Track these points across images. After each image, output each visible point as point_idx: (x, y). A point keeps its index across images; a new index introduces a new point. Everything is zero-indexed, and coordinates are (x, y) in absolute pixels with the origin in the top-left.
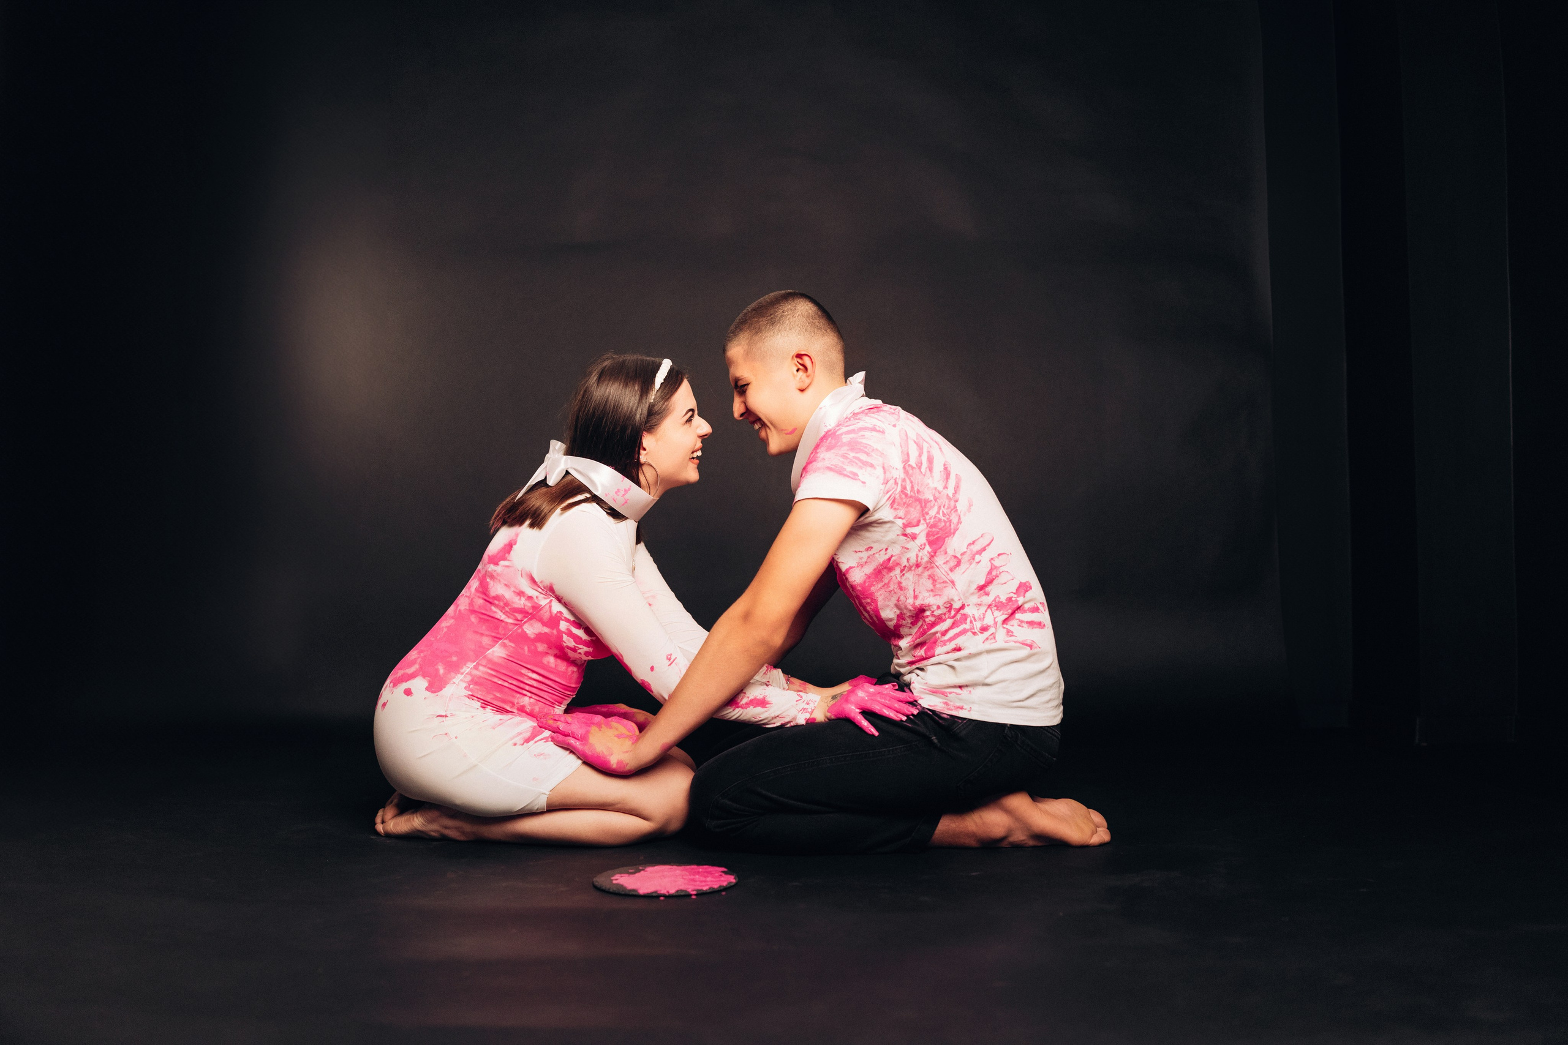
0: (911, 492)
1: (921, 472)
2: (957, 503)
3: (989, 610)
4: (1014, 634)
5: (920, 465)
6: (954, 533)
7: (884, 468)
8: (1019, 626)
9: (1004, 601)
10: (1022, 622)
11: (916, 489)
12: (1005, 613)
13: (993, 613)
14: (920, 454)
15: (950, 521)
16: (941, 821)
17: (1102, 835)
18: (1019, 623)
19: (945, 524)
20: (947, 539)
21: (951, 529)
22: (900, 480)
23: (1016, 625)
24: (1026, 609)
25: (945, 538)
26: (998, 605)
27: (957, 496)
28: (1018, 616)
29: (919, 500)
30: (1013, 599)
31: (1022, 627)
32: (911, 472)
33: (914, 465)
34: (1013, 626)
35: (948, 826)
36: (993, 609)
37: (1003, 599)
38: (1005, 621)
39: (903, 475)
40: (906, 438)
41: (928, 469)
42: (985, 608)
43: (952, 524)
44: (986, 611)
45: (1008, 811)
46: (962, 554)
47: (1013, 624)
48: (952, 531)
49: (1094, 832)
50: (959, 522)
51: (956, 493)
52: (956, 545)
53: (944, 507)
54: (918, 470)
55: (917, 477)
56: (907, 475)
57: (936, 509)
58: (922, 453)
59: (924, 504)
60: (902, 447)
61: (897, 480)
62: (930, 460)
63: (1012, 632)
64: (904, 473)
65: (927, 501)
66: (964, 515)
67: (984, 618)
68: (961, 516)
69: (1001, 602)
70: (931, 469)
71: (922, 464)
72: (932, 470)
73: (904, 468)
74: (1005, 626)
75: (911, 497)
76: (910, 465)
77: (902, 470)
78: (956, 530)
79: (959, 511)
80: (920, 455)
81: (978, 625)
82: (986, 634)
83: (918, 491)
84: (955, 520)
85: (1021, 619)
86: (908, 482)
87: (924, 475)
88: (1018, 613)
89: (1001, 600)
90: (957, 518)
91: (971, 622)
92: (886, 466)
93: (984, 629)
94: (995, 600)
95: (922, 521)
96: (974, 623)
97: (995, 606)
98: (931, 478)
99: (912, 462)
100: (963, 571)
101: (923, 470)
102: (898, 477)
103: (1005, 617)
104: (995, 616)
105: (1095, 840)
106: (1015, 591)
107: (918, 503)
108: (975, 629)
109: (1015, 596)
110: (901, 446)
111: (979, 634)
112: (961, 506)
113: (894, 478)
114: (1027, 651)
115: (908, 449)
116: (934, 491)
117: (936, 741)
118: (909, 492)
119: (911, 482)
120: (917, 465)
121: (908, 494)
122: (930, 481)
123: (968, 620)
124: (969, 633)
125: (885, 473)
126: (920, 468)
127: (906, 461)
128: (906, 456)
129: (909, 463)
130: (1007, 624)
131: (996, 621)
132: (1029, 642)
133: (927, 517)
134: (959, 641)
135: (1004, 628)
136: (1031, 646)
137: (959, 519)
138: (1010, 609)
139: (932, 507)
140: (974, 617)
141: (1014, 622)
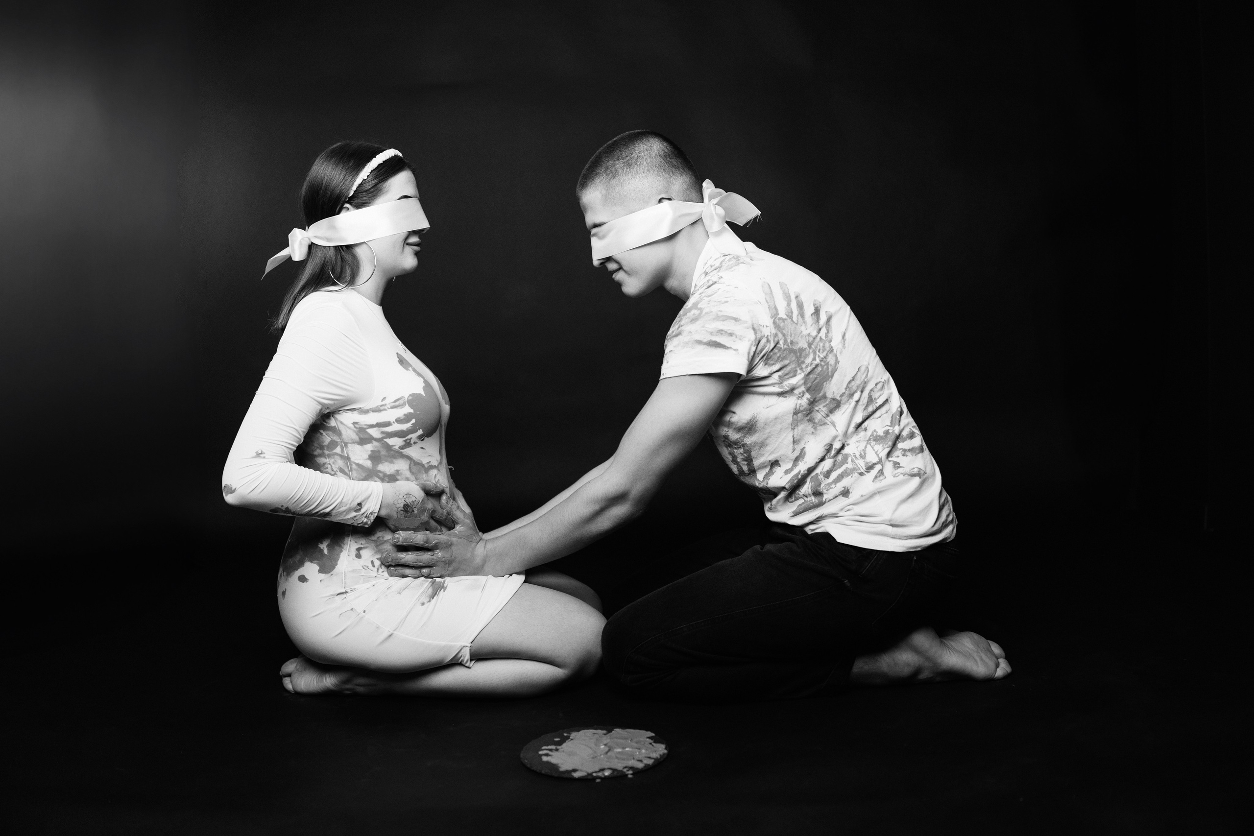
0: (784, 345)
1: (794, 322)
2: (831, 343)
3: (869, 446)
4: (901, 465)
5: (790, 314)
6: (832, 376)
7: (754, 329)
8: (904, 455)
9: (882, 434)
10: (905, 450)
11: (789, 341)
12: (886, 446)
13: (873, 447)
14: (788, 303)
15: (827, 364)
16: (855, 663)
17: (1003, 669)
18: (903, 452)
19: (823, 368)
20: (825, 384)
21: (828, 372)
22: (772, 337)
23: (900, 455)
24: (905, 436)
25: (823, 383)
26: (877, 439)
27: (830, 335)
28: (900, 445)
29: (792, 351)
30: (890, 431)
31: (907, 456)
32: (782, 325)
33: (785, 317)
34: (898, 457)
35: (861, 666)
36: (872, 444)
37: (881, 433)
38: (889, 454)
39: (774, 331)
40: (770, 292)
41: (799, 316)
42: (865, 443)
43: (829, 366)
44: (866, 447)
45: (917, 651)
46: (841, 396)
47: (897, 456)
48: (830, 374)
49: (997, 666)
50: (837, 362)
51: (828, 332)
52: (834, 388)
53: (819, 352)
54: (789, 321)
55: (789, 328)
56: (778, 329)
57: (811, 356)
58: (791, 301)
59: (799, 355)
60: (768, 303)
61: (769, 338)
62: (800, 306)
63: (899, 463)
64: (775, 328)
65: (802, 350)
66: (841, 353)
67: (865, 454)
68: (838, 356)
69: (879, 436)
70: (802, 314)
71: (792, 312)
72: (804, 315)
73: (774, 323)
74: (890, 459)
75: (785, 350)
76: (780, 319)
77: (772, 326)
78: (835, 370)
79: (835, 351)
80: (789, 305)
81: (861, 464)
82: (874, 472)
83: (792, 342)
84: (831, 360)
85: (904, 448)
86: (780, 335)
87: (797, 324)
88: (899, 442)
89: (878, 434)
90: (834, 358)
91: (852, 461)
92: (755, 326)
93: (870, 468)
94: (872, 435)
95: (799, 371)
96: (856, 462)
97: (874, 440)
98: (804, 325)
99: (782, 314)
100: (843, 412)
101: (795, 319)
102: (769, 334)
103: (887, 450)
104: (876, 450)
105: (1000, 673)
106: (889, 424)
107: (792, 354)
108: (861, 469)
109: (891, 428)
110: (767, 301)
111: (866, 473)
112: (836, 343)
113: (766, 336)
114: (916, 481)
115: (774, 303)
116: (807, 337)
117: (848, 585)
118: (782, 346)
119: (784, 335)
120: (787, 316)
121: (781, 348)
122: (803, 328)
123: (850, 460)
124: (856, 475)
125: (756, 333)
126: (791, 317)
127: (775, 315)
128: (774, 310)
129: (779, 316)
130: (892, 457)
131: (880, 457)
132: (916, 471)
133: (804, 366)
134: (845, 482)
135: (890, 461)
136: (918, 475)
137: (837, 358)
138: (889, 441)
139: (807, 356)
140: (855, 456)
141: (898, 453)
